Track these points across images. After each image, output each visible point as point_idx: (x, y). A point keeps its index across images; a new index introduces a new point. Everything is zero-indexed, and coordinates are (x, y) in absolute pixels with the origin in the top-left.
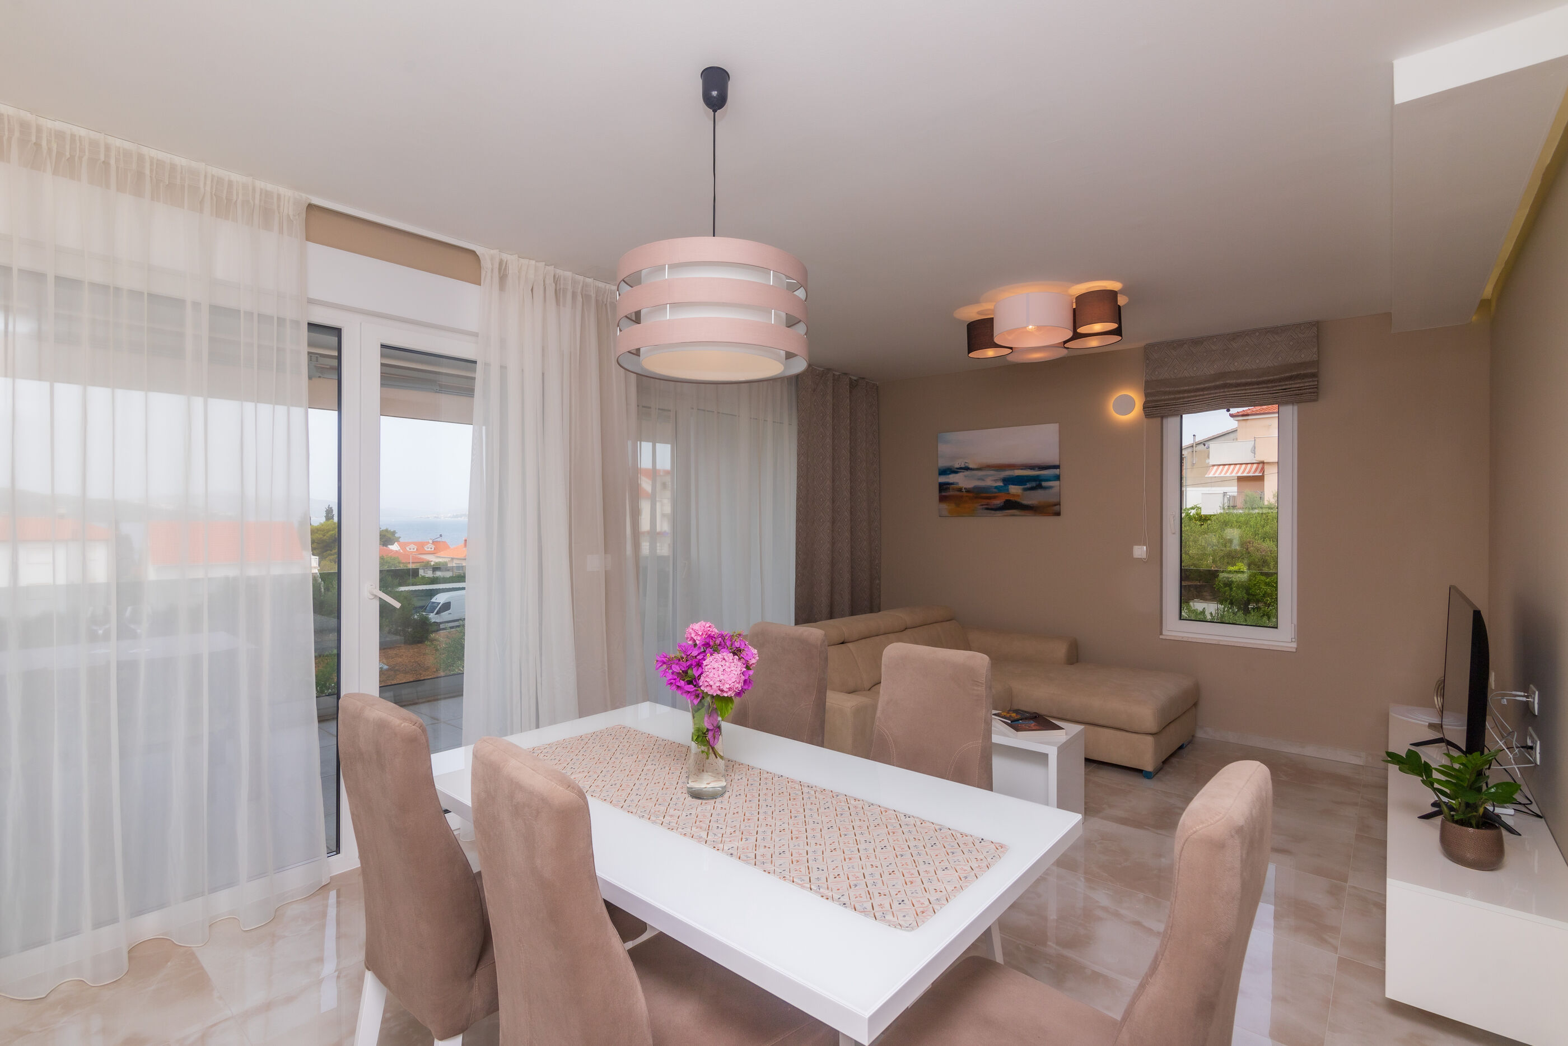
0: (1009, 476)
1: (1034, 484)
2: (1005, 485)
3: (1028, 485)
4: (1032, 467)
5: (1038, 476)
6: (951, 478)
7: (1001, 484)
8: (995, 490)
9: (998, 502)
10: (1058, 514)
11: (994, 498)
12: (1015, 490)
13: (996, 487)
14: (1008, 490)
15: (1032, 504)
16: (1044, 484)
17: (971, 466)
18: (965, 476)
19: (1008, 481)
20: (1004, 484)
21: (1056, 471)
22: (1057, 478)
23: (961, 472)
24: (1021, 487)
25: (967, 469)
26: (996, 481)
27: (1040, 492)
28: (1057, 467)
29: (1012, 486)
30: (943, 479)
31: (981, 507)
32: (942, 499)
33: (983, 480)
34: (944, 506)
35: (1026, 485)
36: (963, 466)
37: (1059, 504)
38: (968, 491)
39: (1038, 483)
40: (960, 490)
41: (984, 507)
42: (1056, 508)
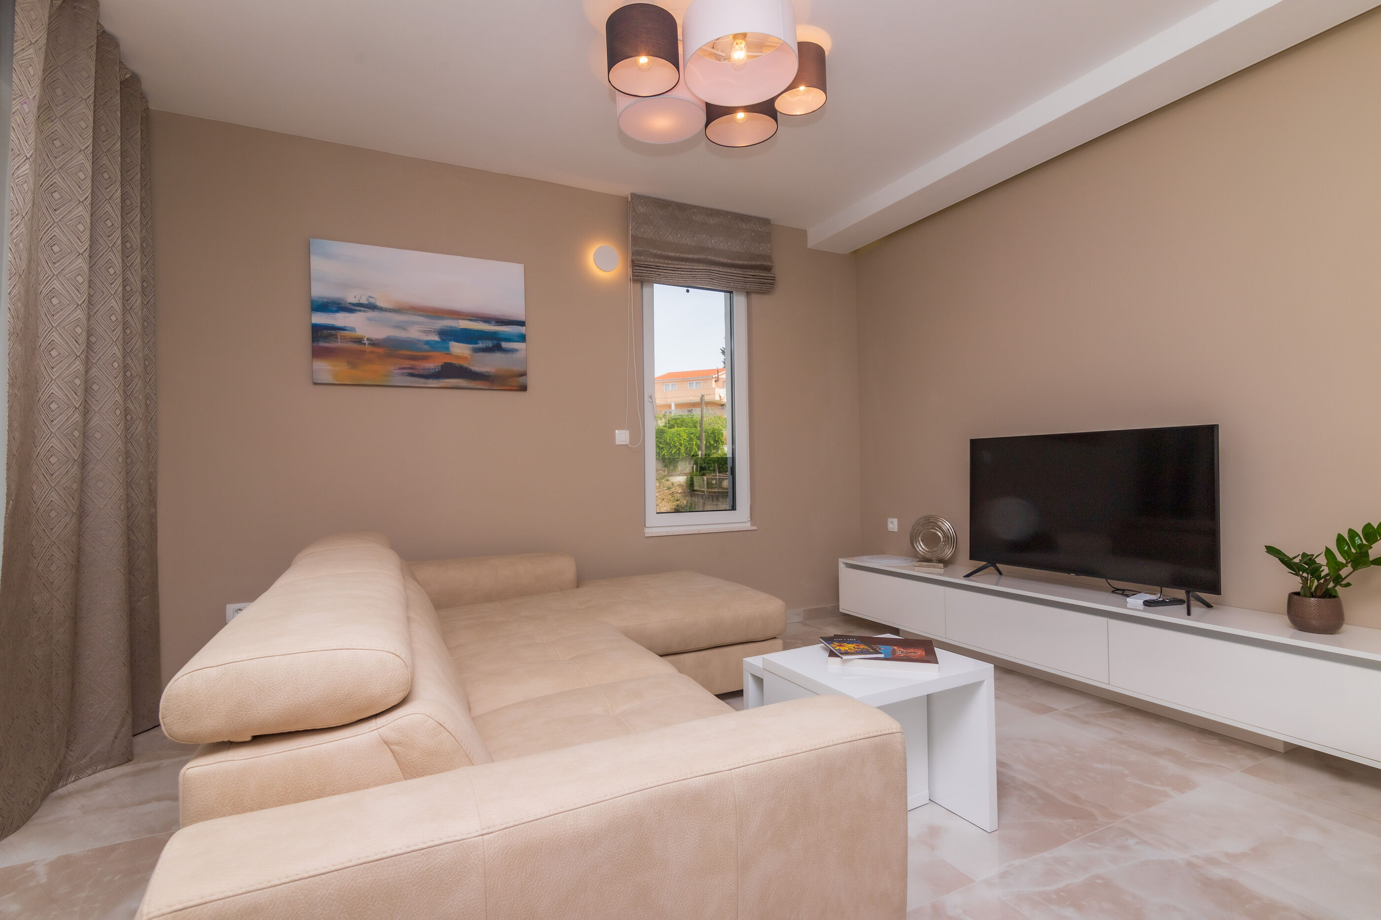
0: (450, 327)
1: (489, 344)
2: (443, 340)
3: (481, 345)
4: (487, 319)
5: (495, 333)
6: (339, 319)
7: (436, 338)
8: (426, 347)
9: (431, 365)
10: (524, 388)
11: (425, 358)
12: (459, 349)
13: (427, 343)
14: (448, 348)
15: (488, 372)
16: (505, 345)
17: (380, 304)
18: (369, 319)
19: (448, 335)
20: (440, 338)
21: (522, 330)
22: (522, 338)
23: (360, 311)
24: (469, 345)
25: (372, 307)
26: (427, 332)
27: (498, 356)
28: (522, 324)
29: (456, 344)
30: (320, 319)
31: (402, 371)
32: (318, 353)
33: (404, 329)
34: (325, 369)
35: (476, 343)
36: (364, 301)
37: (524, 374)
38: (374, 343)
39: (495, 342)
40: (359, 341)
41: (405, 371)
42: (521, 379)
